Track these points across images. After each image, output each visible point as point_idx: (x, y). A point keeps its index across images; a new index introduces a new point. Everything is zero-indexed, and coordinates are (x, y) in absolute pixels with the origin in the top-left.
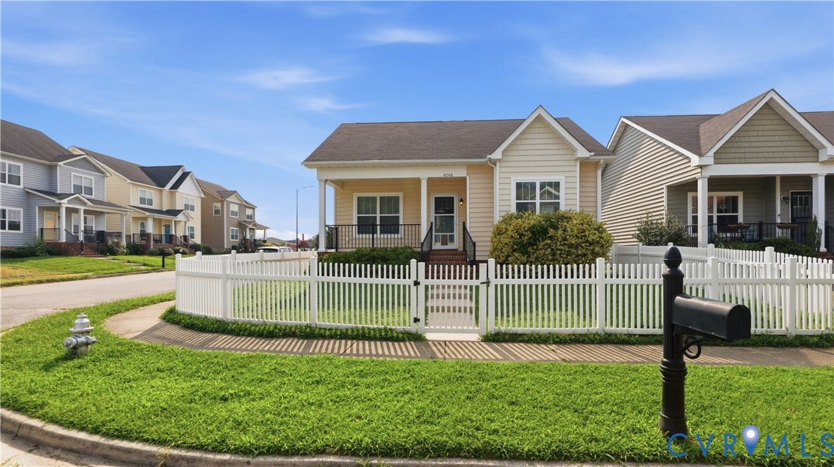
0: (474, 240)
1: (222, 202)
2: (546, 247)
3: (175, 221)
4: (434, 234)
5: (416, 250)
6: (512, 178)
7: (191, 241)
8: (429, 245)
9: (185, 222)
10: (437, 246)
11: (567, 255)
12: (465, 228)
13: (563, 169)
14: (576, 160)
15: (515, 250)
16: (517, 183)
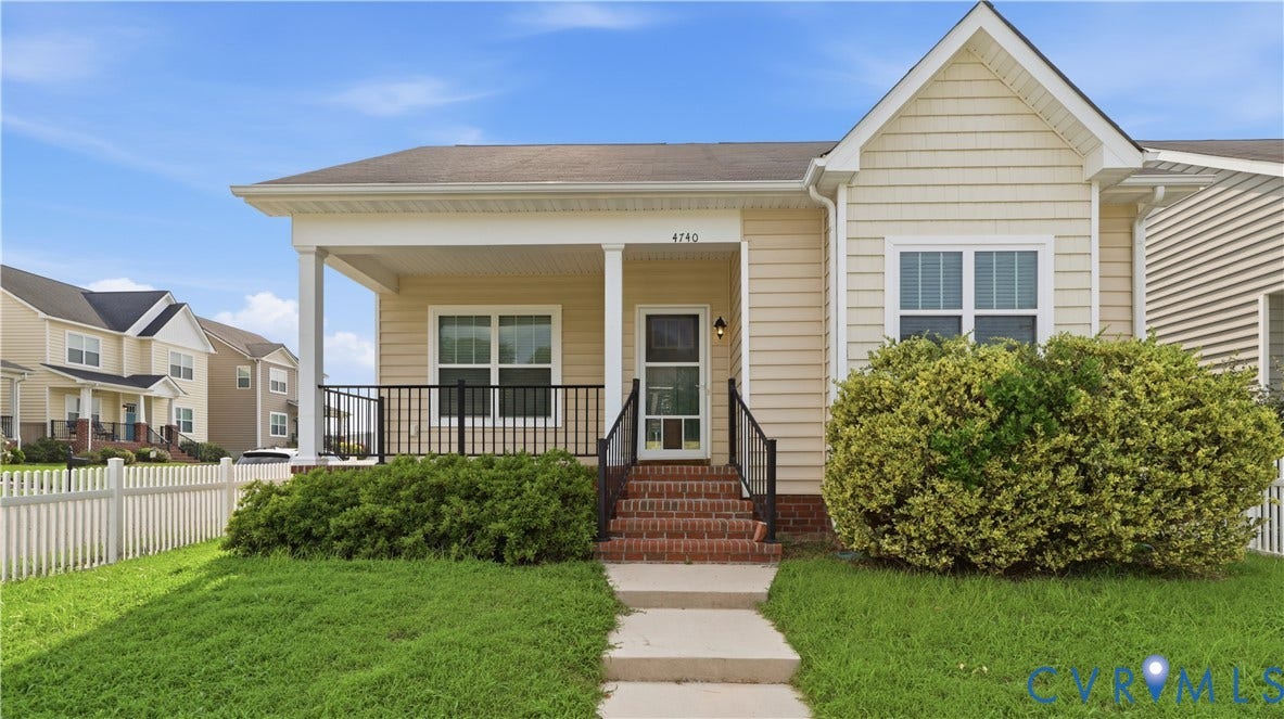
0: (769, 433)
1: (254, 364)
2: (1056, 458)
3: (148, 400)
4: (642, 416)
5: (583, 462)
6: (891, 239)
7: (183, 437)
8: (629, 449)
9: (171, 400)
10: (651, 451)
11: (1138, 490)
12: (734, 396)
13: (1049, 211)
14: (1089, 183)
15: (933, 470)
16: (903, 254)
